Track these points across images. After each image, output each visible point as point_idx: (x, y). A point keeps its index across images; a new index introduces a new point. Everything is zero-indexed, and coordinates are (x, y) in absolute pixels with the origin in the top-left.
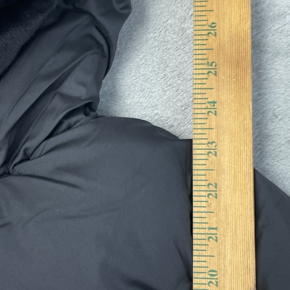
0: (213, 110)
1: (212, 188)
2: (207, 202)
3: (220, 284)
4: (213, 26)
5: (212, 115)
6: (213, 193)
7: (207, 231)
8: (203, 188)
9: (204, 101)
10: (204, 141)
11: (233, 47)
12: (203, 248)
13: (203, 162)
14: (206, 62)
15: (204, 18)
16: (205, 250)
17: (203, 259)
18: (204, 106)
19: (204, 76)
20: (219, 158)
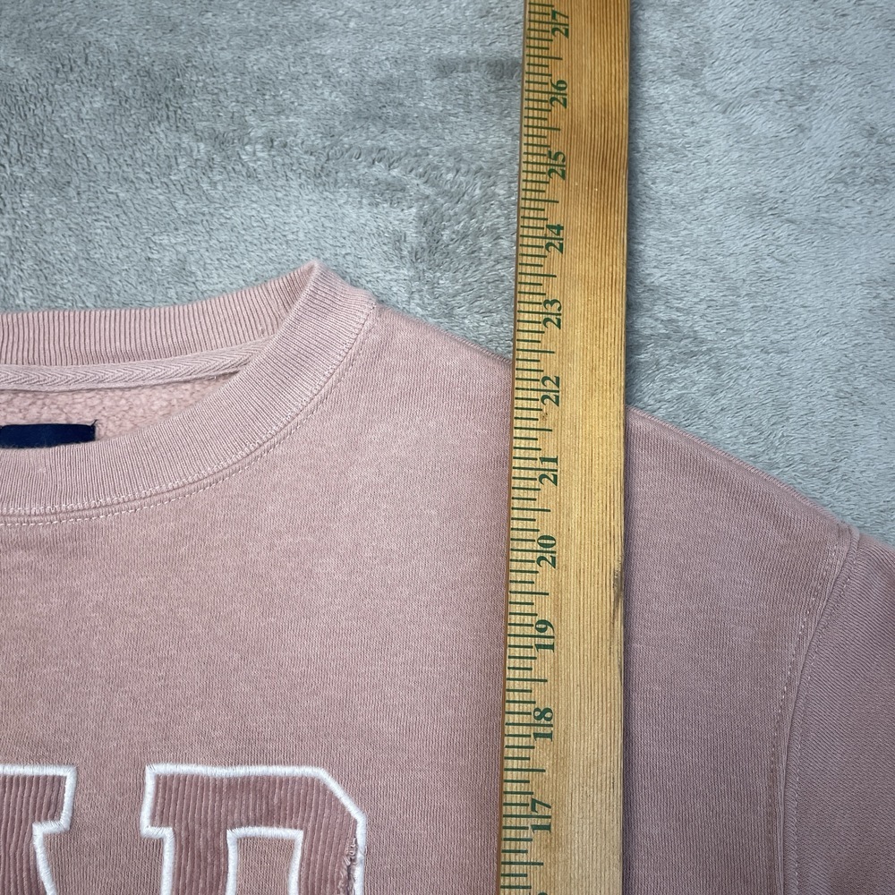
0: (556, 243)
1: (550, 385)
2: (541, 410)
3: (560, 562)
4: (560, 86)
5: (554, 252)
6: (552, 395)
7: (538, 464)
8: (534, 385)
9: (540, 223)
10: (538, 298)
11: (596, 130)
12: (531, 494)
13: (536, 337)
14: (546, 152)
15: (545, 70)
16: (535, 500)
17: (530, 515)
18: (540, 233)
19: (543, 178)
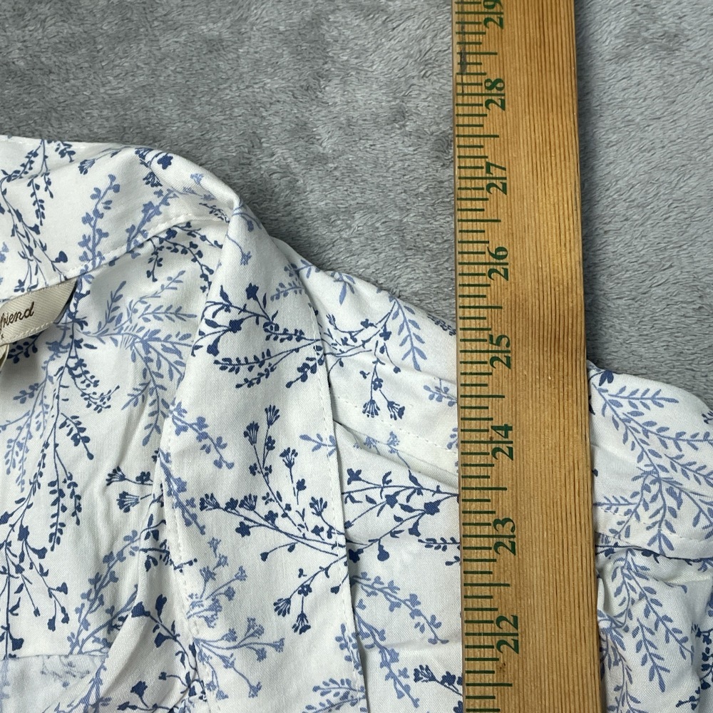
20: (520, 557)
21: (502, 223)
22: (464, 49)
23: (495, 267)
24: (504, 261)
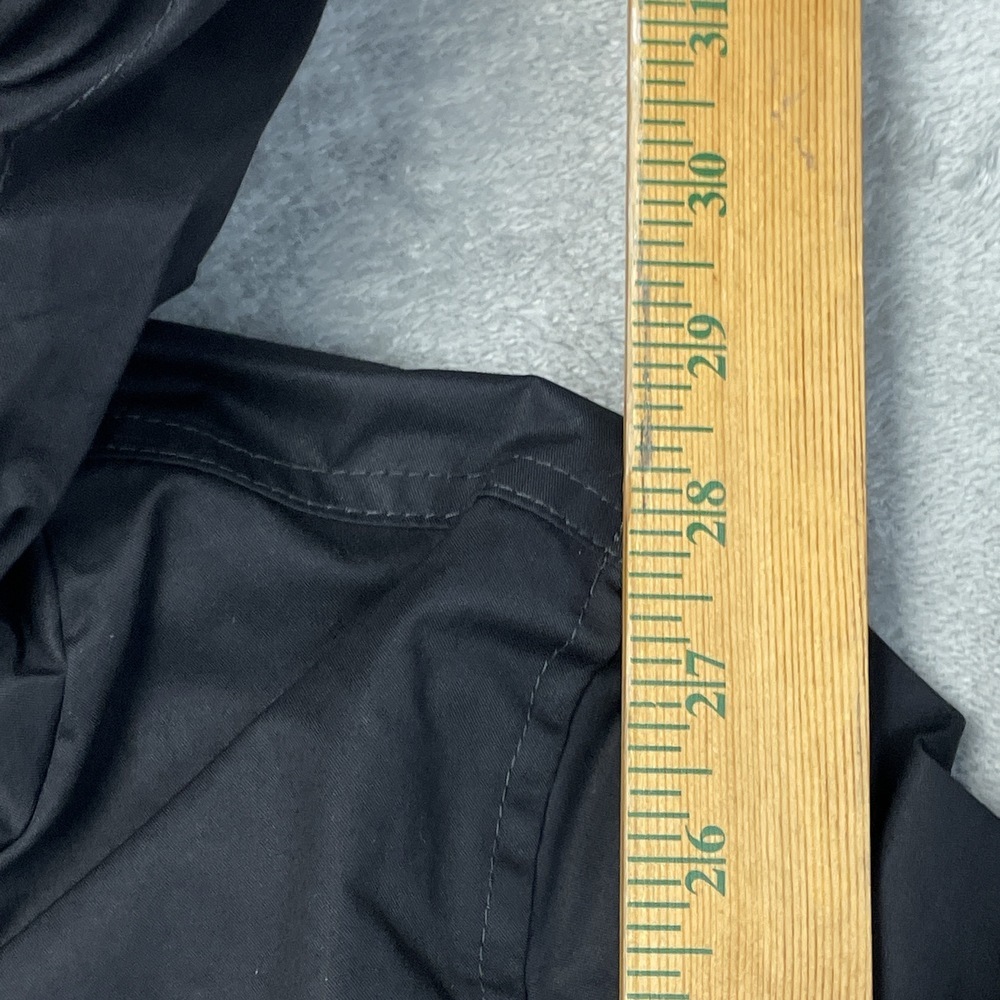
21: (716, 776)
22: (649, 419)
23: (700, 867)
24: (718, 855)
